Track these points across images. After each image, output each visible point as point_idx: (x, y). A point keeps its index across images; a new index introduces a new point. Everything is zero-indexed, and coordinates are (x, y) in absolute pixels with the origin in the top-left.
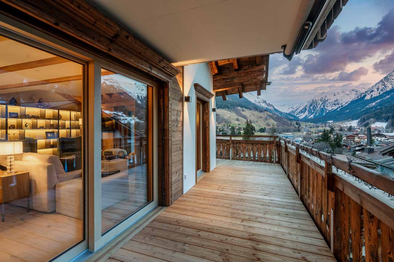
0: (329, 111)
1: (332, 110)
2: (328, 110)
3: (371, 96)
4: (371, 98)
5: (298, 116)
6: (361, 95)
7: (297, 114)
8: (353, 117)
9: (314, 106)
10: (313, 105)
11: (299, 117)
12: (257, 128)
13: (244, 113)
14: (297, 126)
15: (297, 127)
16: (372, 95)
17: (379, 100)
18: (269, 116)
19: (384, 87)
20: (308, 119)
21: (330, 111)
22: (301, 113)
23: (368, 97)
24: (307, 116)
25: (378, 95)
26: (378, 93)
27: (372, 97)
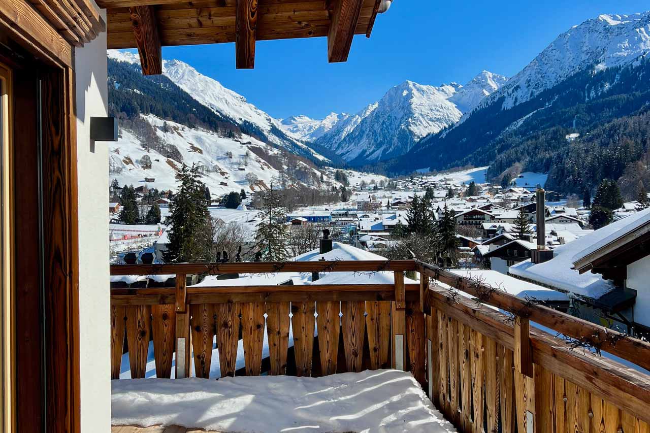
0: (421, 140)
1: (429, 137)
2: (419, 137)
3: (514, 100)
4: (514, 107)
5: (339, 152)
6: (494, 97)
7: (339, 145)
8: (476, 159)
9: (384, 122)
10: (381, 120)
11: (343, 154)
12: (217, 192)
13: (170, 139)
14: (338, 185)
15: (338, 187)
16: (516, 99)
17: (531, 114)
18: (257, 150)
19: (541, 79)
20: (368, 160)
21: (424, 138)
22: (350, 143)
23: (508, 104)
24: (364, 152)
25: (528, 100)
26: (529, 95)
27: (517, 104)
